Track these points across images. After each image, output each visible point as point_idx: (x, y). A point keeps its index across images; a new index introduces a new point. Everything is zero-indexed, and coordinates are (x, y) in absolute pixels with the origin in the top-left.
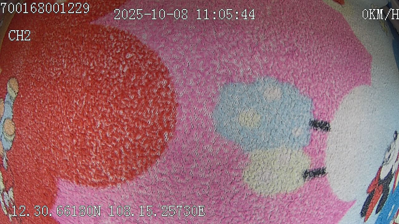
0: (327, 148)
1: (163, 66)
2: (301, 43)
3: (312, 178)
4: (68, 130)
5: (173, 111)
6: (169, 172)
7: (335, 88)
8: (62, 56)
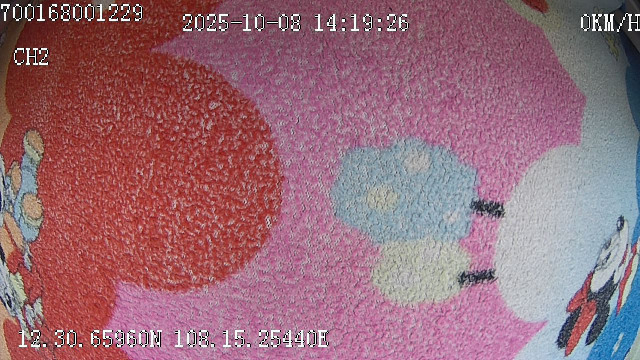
0: (498, 242)
1: (262, 123)
2: (467, 84)
3: (473, 284)
4: (129, 212)
5: (278, 187)
6: (273, 270)
7: (516, 152)
8: (112, 101)
